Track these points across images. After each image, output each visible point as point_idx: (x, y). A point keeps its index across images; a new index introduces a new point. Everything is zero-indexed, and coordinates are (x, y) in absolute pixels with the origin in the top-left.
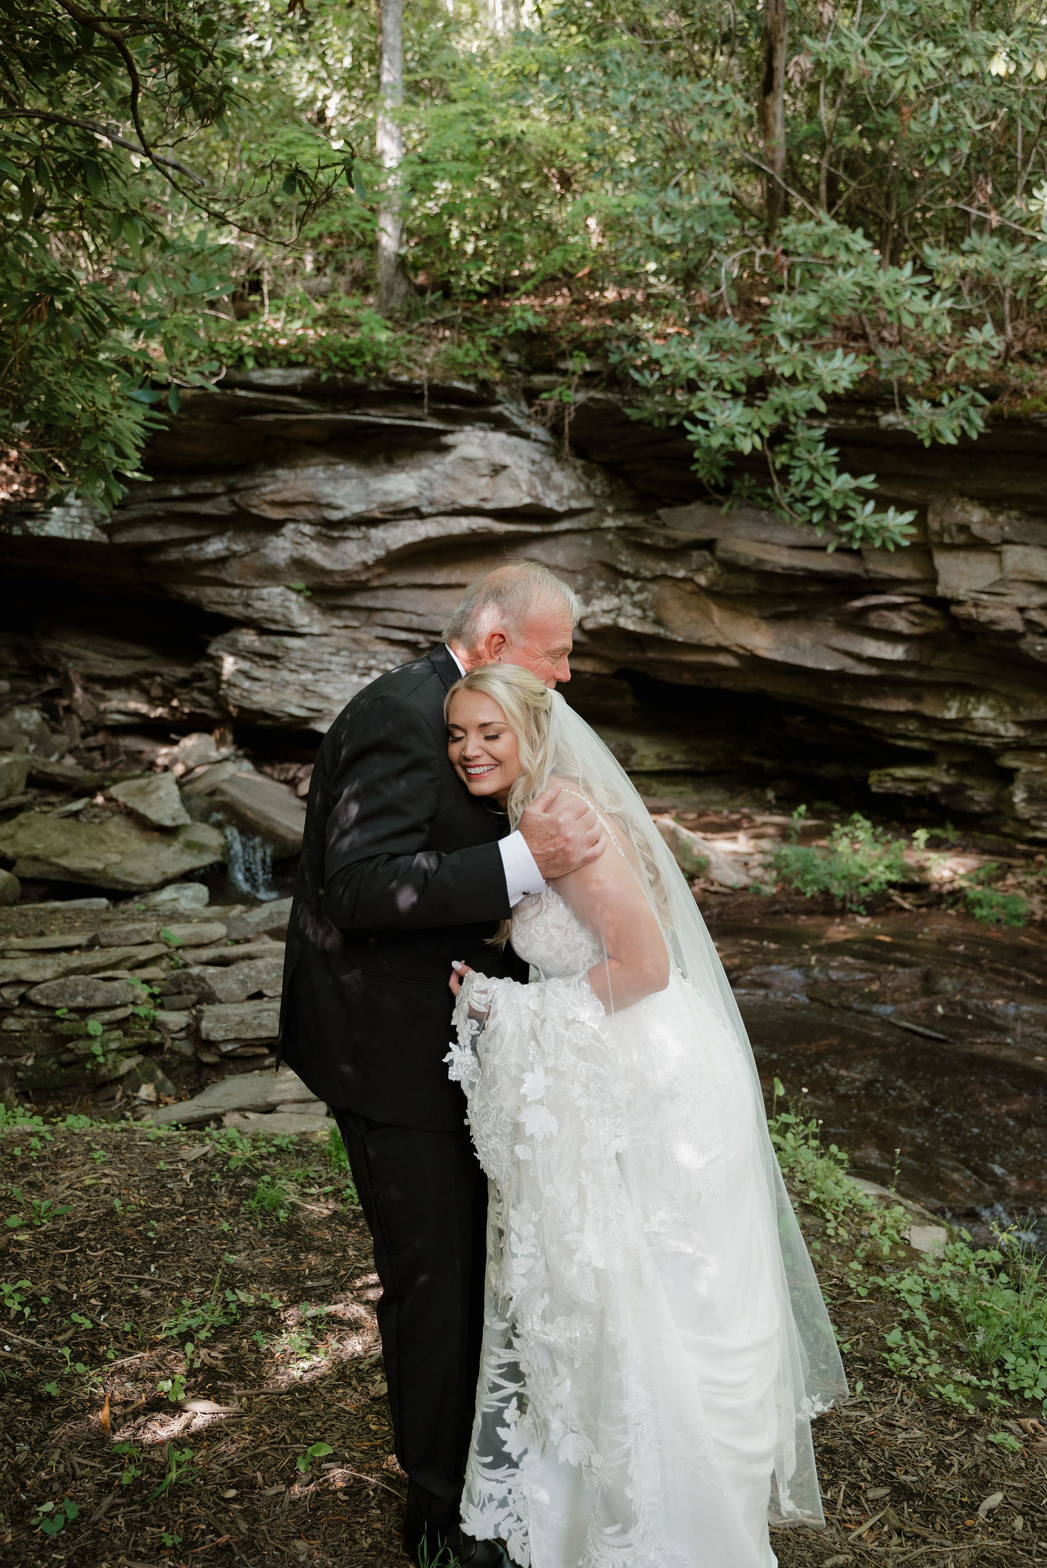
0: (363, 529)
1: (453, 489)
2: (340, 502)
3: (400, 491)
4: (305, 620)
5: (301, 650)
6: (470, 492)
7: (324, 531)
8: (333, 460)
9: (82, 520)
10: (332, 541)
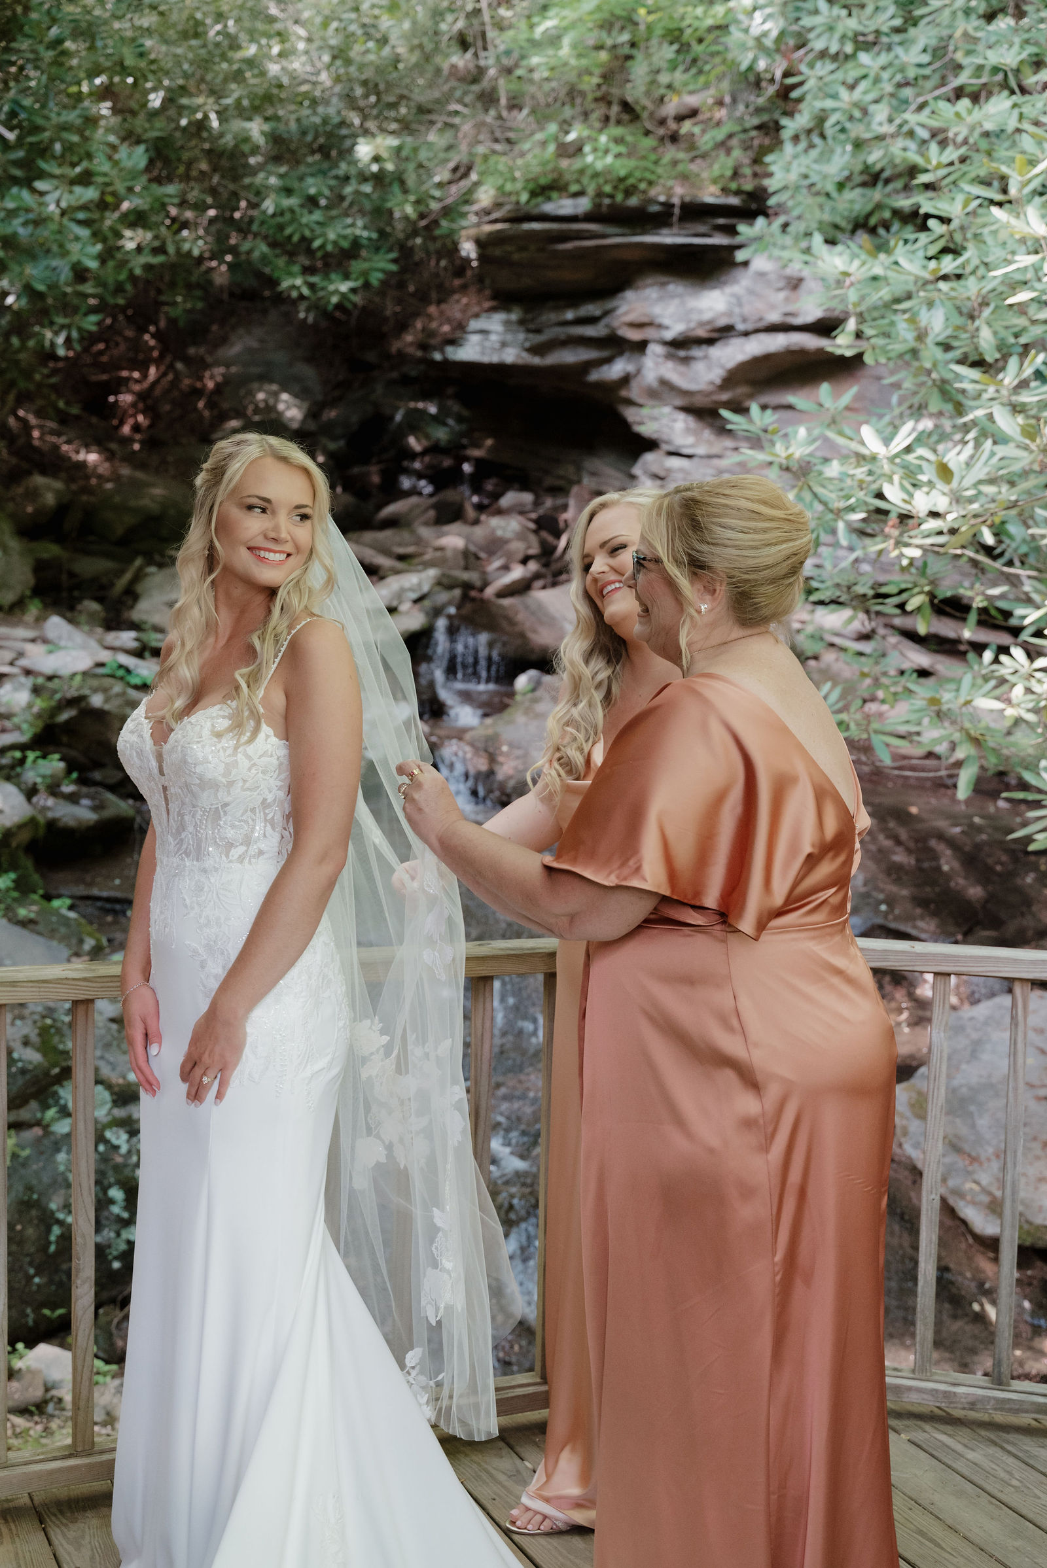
0: (704, 347)
1: (759, 305)
2: (666, 321)
3: (711, 309)
4: (690, 440)
5: (681, 470)
6: (773, 307)
7: (672, 350)
8: (665, 279)
9: (504, 344)
10: (686, 360)
